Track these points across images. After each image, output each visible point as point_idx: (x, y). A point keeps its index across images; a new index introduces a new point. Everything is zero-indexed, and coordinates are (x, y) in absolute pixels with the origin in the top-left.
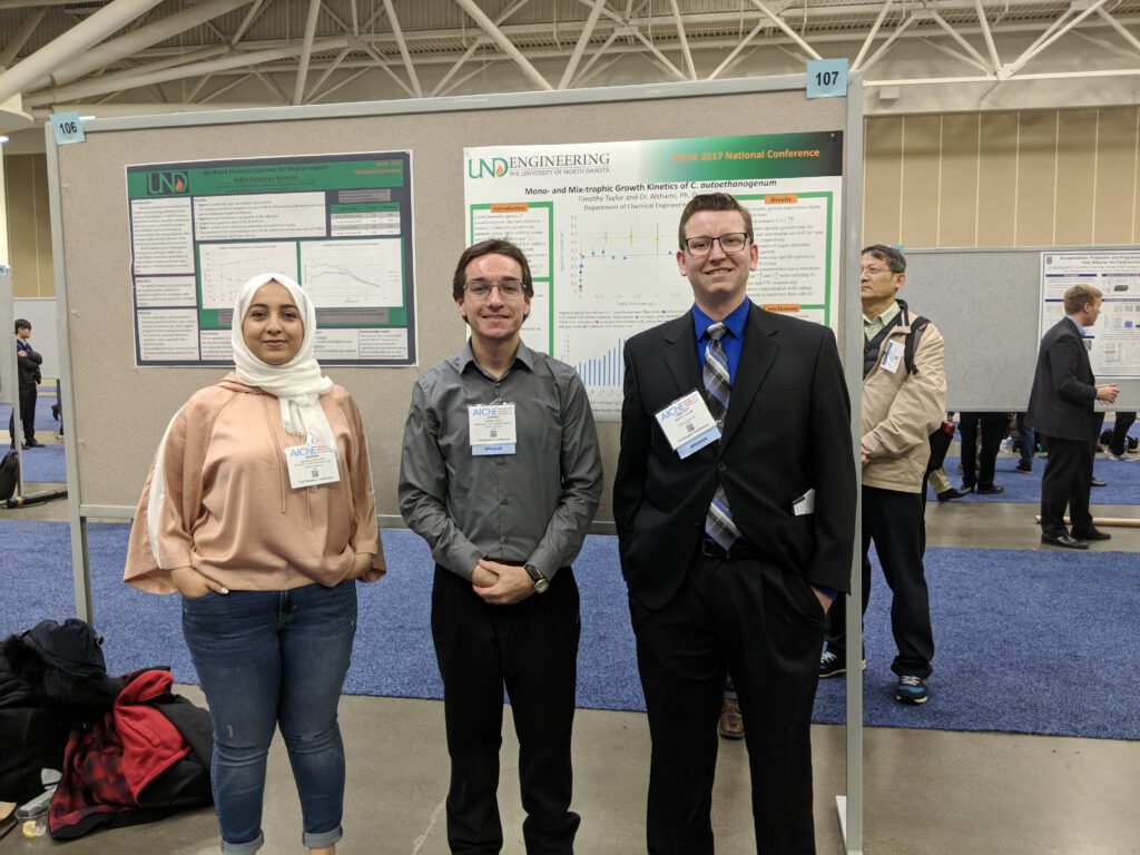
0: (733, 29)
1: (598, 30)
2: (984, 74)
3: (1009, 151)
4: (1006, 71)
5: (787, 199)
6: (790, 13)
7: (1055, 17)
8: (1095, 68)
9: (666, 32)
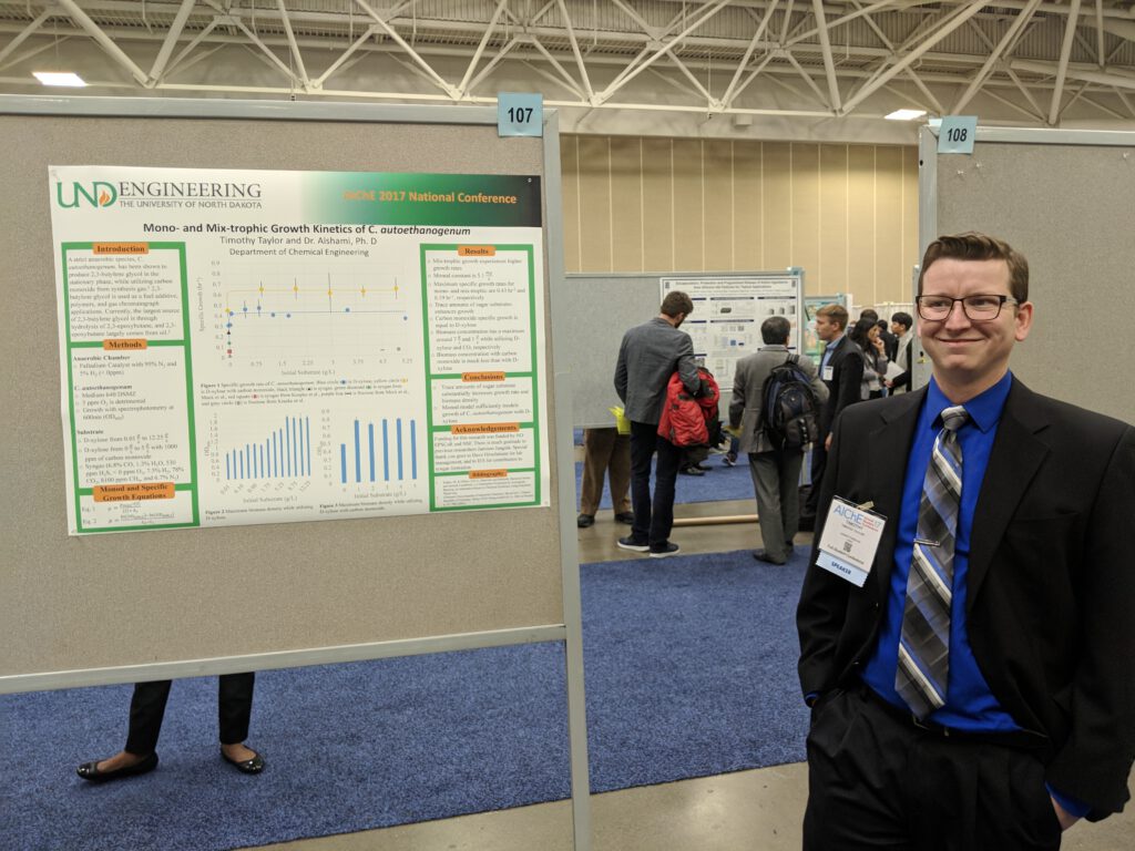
0: (343, 30)
1: (195, 16)
2: (579, 100)
3: (603, 172)
4: (598, 99)
5: (483, 250)
6: (399, 22)
7: (634, 54)
8: (667, 103)
9: (271, 26)
